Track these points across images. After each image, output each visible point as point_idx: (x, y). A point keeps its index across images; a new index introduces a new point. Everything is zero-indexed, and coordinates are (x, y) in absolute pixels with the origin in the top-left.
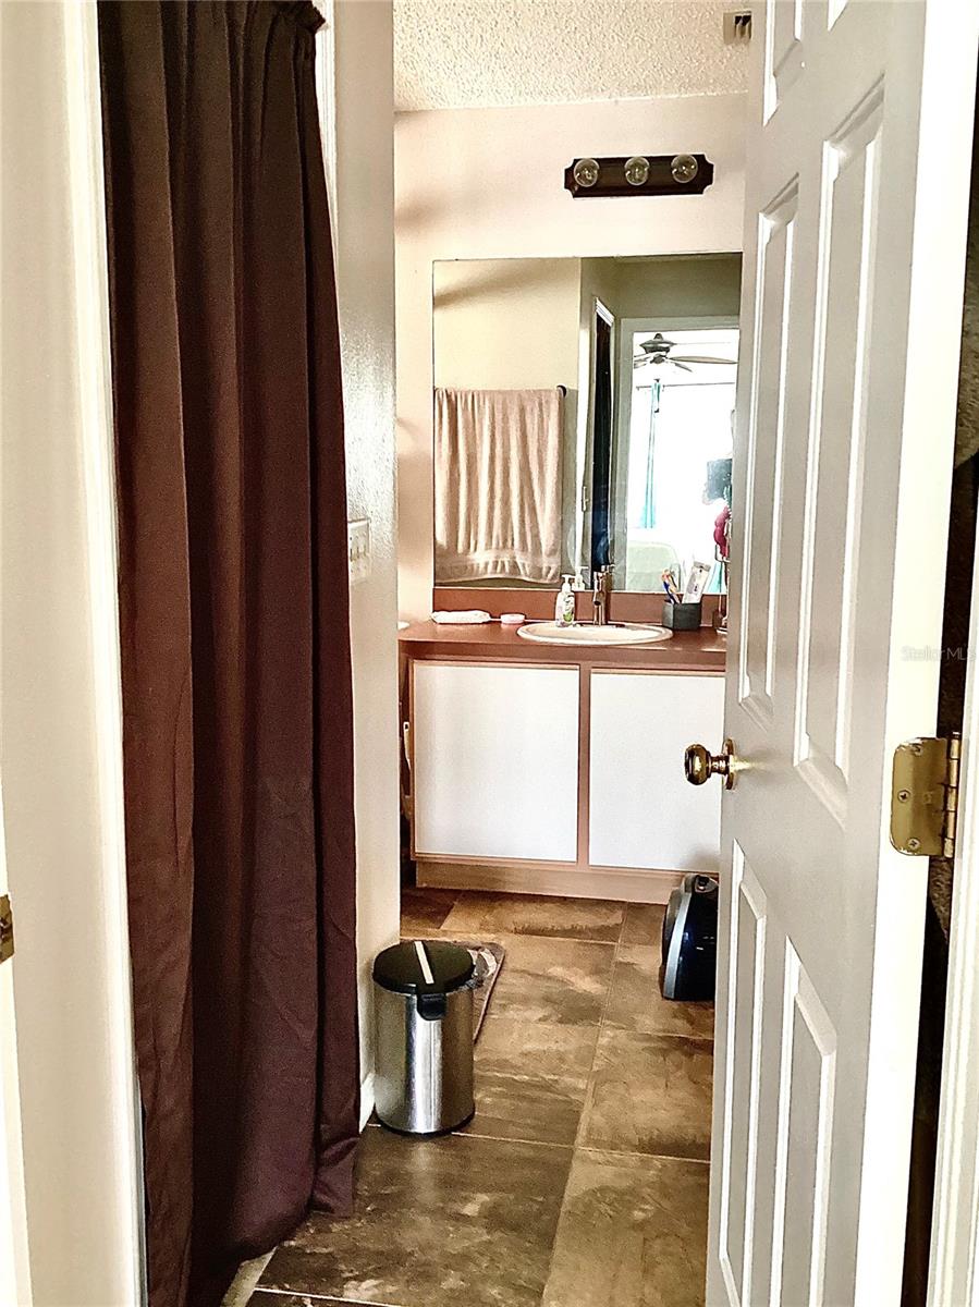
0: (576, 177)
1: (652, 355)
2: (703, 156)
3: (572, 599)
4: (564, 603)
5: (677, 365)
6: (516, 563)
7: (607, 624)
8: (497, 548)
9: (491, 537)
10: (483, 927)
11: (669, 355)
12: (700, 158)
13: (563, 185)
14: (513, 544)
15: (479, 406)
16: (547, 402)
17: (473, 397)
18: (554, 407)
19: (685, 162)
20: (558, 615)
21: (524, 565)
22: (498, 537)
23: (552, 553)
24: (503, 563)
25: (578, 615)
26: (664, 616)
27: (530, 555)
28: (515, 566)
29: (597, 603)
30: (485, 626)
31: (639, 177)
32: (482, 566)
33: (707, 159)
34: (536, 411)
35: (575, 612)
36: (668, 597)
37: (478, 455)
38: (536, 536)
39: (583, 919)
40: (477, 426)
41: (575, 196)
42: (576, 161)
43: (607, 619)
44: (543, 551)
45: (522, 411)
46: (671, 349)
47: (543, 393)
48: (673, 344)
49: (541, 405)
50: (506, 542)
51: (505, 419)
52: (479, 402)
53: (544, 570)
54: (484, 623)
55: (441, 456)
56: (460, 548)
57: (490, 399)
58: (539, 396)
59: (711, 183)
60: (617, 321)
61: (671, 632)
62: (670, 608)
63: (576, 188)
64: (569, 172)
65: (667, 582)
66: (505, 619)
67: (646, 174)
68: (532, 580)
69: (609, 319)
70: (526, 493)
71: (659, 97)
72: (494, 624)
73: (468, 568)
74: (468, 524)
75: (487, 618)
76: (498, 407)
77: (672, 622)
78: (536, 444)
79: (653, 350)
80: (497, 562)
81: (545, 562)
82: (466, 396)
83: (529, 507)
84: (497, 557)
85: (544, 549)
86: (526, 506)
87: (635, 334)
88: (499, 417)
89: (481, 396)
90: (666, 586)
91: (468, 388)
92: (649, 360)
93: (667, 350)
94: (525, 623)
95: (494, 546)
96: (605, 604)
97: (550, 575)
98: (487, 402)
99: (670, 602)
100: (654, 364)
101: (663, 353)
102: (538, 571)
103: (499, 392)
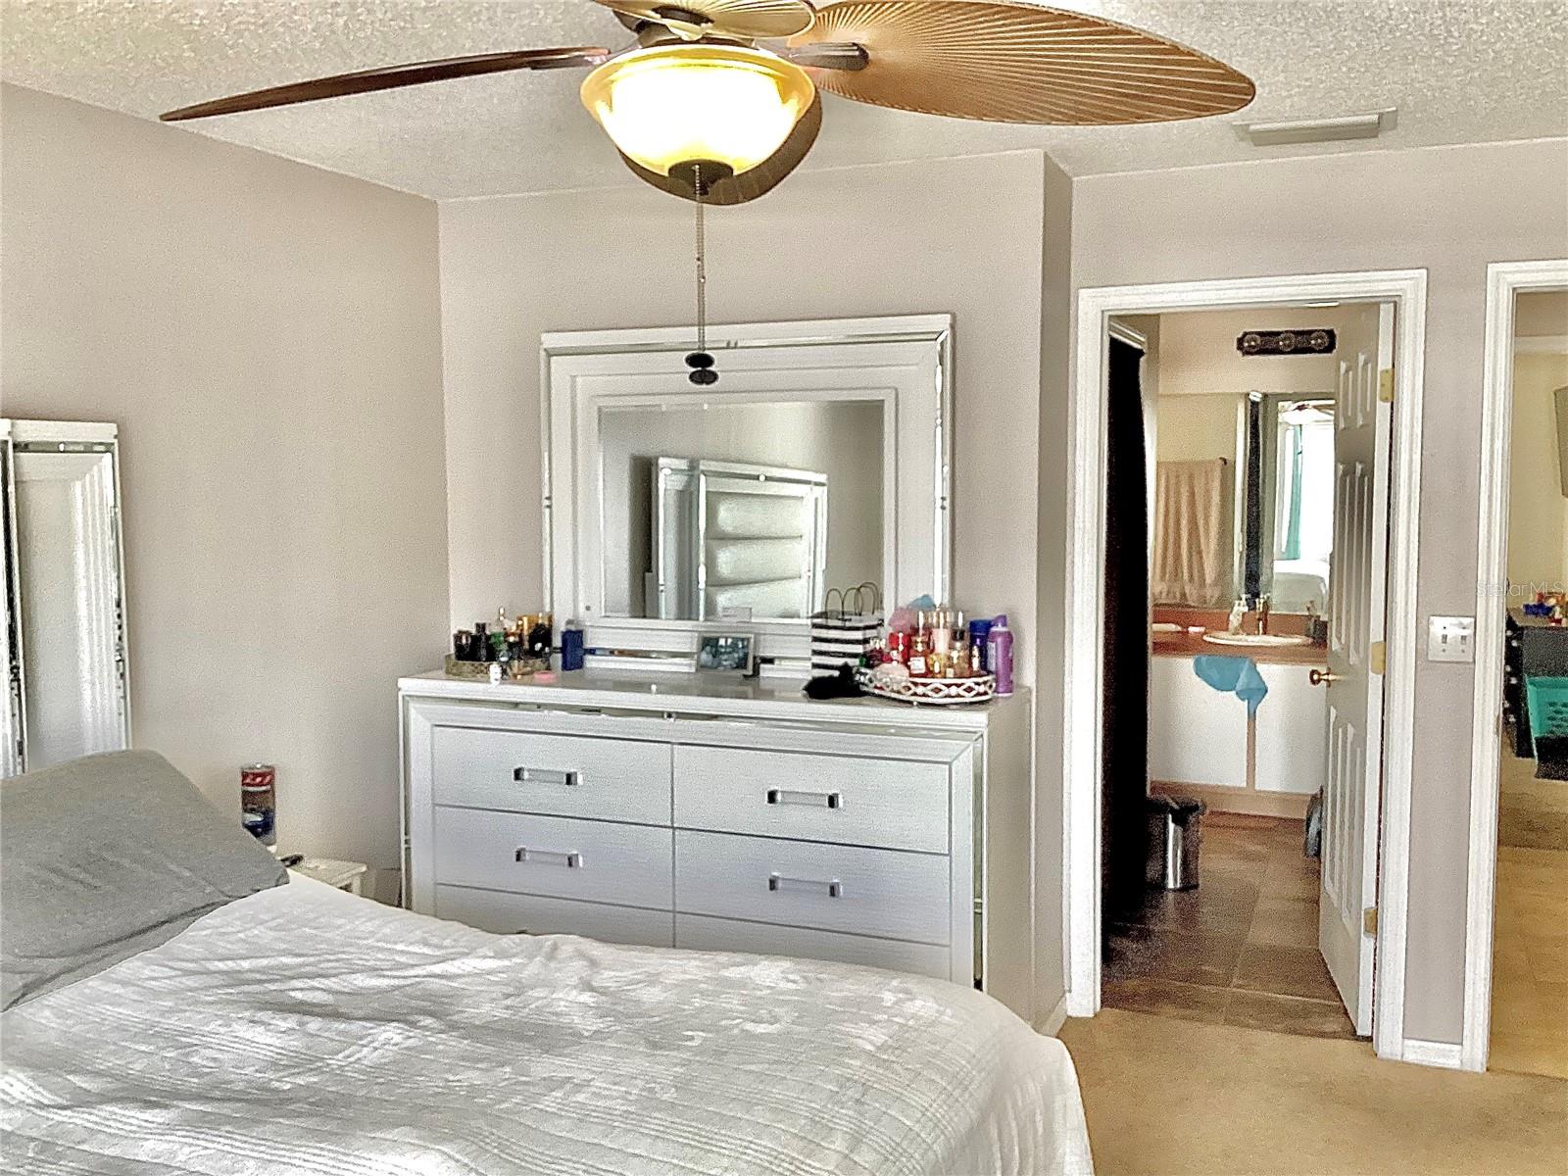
6: (1185, 590)
7: (1266, 633)
14: (1182, 578)
16: (1211, 470)
18: (1217, 474)
20: (1231, 627)
21: (1191, 594)
23: (1215, 584)
25: (1245, 627)
26: (1308, 629)
27: (1196, 585)
28: (1184, 595)
29: (1258, 621)
30: (1179, 633)
34: (1203, 477)
35: (1242, 625)
36: (1310, 617)
38: (1202, 572)
41: (1244, 354)
43: (1266, 629)
45: (1192, 477)
47: (1208, 463)
49: (1207, 475)
51: (1178, 484)
54: (1179, 631)
57: (1165, 469)
58: (1205, 467)
61: (1309, 639)
66: (1192, 629)
70: (1194, 539)
72: (1184, 632)
75: (1178, 628)
76: (1173, 474)
77: (1313, 633)
78: (1202, 502)
81: (1209, 592)
83: (1196, 549)
85: (1208, 581)
86: (1193, 548)
88: (1173, 482)
90: (1308, 609)
94: (1207, 632)
96: (1263, 621)
102: (1203, 600)
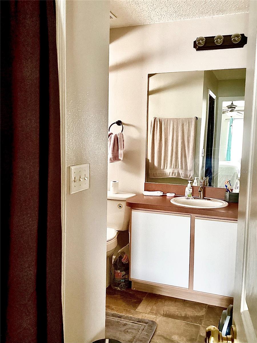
0: (197, 43)
1: (230, 109)
2: (244, 34)
3: (191, 189)
4: (188, 190)
5: (238, 112)
6: (179, 173)
7: (204, 199)
8: (173, 168)
9: (172, 165)
10: (151, 312)
11: (235, 109)
12: (243, 35)
13: (193, 47)
14: (178, 167)
15: (169, 124)
16: (191, 122)
17: (167, 121)
18: (193, 123)
19: (237, 36)
20: (186, 194)
21: (182, 174)
22: (174, 164)
23: (191, 170)
24: (175, 172)
25: (193, 195)
26: (225, 197)
27: (184, 170)
29: (200, 191)
30: (161, 197)
31: (220, 42)
32: (168, 173)
33: (245, 35)
34: (187, 125)
35: (192, 193)
36: (227, 190)
37: (168, 139)
38: (186, 165)
39: (190, 312)
40: (168, 129)
41: (197, 50)
42: (197, 38)
43: (204, 196)
44: (188, 170)
45: (183, 125)
46: (236, 108)
47: (190, 119)
48: (236, 106)
49: (189, 123)
50: (176, 166)
51: (177, 127)
52: (169, 121)
53: (188, 176)
54: (160, 196)
55: (156, 139)
56: (162, 168)
57: (173, 121)
58: (189, 120)
59: (246, 44)
60: (217, 98)
61: (227, 204)
62: (228, 194)
63: (197, 47)
64: (195, 42)
65: (226, 185)
66: (168, 195)
67: (222, 41)
68: (184, 178)
69: (214, 97)
70: (183, 150)
71: (227, 14)
72: (164, 196)
73: (164, 174)
74: (165, 159)
75: (162, 194)
76: (175, 123)
77: (228, 200)
78: (187, 135)
79: (230, 108)
80: (173, 172)
81: (189, 173)
82: (165, 120)
83: (184, 155)
84: (173, 171)
85: (188, 169)
86: (183, 154)
87: (223, 102)
88: (175, 126)
89: (170, 120)
90: (226, 186)
91: (166, 118)
92: (229, 111)
93: (235, 108)
94: (175, 197)
95: (172, 167)
96: (203, 191)
97: (190, 178)
98: (172, 121)
99: (228, 192)
100: (230, 112)
101: (233, 109)
102: (186, 176)
103: (176, 119)
